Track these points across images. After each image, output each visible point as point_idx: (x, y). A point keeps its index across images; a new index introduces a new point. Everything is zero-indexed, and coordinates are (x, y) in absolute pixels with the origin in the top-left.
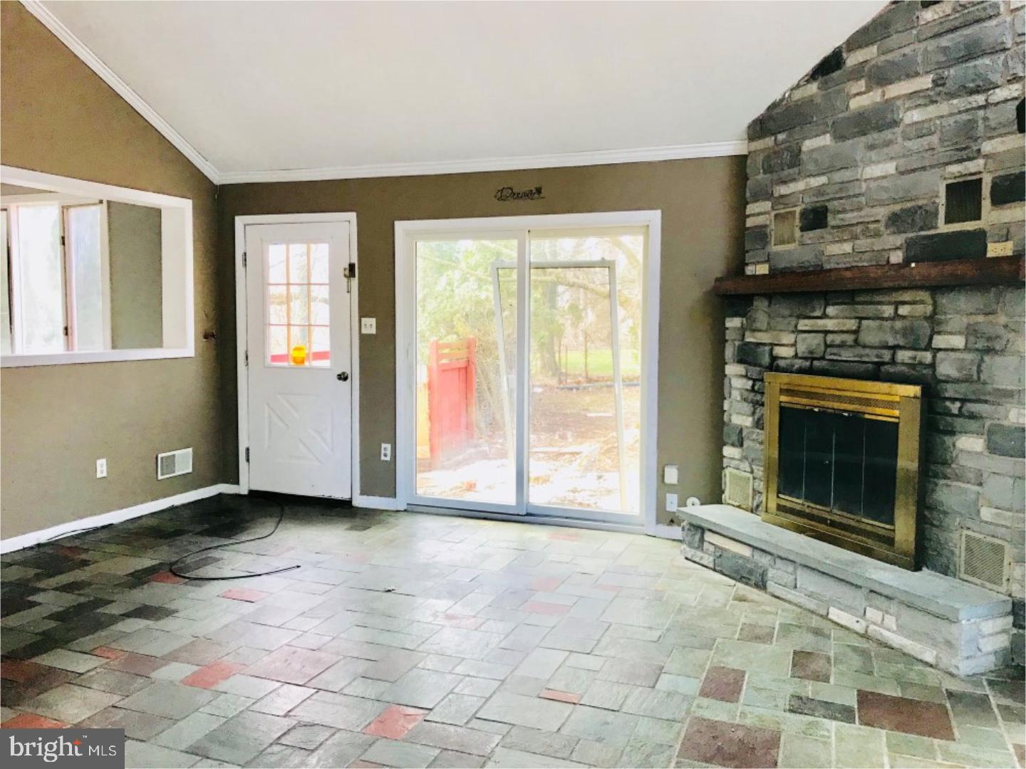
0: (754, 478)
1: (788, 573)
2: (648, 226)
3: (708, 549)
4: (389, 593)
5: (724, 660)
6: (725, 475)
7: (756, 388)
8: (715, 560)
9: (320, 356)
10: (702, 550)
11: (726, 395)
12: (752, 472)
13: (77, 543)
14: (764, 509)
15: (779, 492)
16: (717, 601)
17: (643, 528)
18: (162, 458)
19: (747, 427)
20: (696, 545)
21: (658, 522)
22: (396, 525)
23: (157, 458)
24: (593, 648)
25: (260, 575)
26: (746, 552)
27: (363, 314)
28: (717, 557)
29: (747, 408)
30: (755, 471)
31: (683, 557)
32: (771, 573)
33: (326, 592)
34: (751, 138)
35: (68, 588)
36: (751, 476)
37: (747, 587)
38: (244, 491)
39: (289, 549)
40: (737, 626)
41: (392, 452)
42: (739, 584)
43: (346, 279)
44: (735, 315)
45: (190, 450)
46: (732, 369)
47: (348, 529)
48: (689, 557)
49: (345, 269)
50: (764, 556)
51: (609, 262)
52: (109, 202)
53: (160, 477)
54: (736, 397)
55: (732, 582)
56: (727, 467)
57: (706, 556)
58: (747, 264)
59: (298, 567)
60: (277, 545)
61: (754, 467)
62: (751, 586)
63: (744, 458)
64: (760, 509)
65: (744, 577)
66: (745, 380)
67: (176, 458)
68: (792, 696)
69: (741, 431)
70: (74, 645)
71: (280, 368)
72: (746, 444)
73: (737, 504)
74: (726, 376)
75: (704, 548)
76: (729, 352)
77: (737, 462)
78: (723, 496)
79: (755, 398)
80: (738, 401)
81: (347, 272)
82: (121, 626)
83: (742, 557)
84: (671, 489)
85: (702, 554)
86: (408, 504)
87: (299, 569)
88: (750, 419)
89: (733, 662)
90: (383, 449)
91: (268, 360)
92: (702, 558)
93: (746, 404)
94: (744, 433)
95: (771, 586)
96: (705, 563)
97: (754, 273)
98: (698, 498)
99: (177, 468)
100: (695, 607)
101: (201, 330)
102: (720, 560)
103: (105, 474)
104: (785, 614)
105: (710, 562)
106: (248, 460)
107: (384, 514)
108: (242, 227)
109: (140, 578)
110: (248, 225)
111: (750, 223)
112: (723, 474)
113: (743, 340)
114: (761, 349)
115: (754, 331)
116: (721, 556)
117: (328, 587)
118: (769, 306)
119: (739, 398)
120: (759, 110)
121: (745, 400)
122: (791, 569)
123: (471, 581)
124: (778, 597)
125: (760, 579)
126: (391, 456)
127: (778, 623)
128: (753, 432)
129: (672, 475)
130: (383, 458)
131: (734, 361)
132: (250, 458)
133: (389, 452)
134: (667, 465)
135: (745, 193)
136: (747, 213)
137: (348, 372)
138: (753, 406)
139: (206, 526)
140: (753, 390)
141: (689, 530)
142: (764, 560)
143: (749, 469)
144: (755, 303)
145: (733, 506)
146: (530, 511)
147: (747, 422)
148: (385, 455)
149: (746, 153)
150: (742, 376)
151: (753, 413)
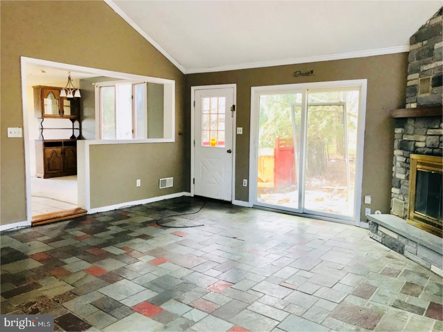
0: (405, 203)
1: (414, 247)
2: (361, 86)
3: (379, 234)
4: (235, 239)
5: (370, 281)
6: (392, 201)
7: (407, 161)
8: (382, 239)
9: (221, 143)
10: (377, 234)
11: (394, 164)
12: (404, 200)
13: (128, 210)
14: (408, 218)
15: (415, 210)
16: (377, 256)
17: (354, 223)
18: (161, 180)
19: (403, 179)
20: (374, 231)
21: (361, 220)
22: (247, 213)
23: (159, 180)
24: (311, 269)
25: (188, 227)
26: (395, 236)
27: (238, 125)
28: (383, 238)
29: (403, 170)
30: (405, 200)
31: (369, 237)
32: (406, 247)
33: (210, 236)
34: (411, 44)
35: (120, 226)
36: (403, 202)
37: (395, 252)
38: (192, 196)
39: (203, 218)
40: (382, 268)
41: (247, 183)
42: (392, 251)
43: (231, 112)
44: (399, 127)
45: (172, 178)
46: (397, 152)
47: (227, 213)
48: (371, 237)
49: (231, 108)
50: (403, 239)
51: (343, 103)
52: (147, 83)
53: (160, 188)
54: (398, 165)
55: (389, 249)
56: (393, 197)
57: (379, 237)
58: (407, 103)
59: (203, 225)
60: (198, 217)
61: (405, 198)
62: (396, 251)
63: (401, 194)
64: (407, 218)
65: (394, 248)
66: (402, 158)
67: (167, 180)
68: (396, 300)
69: (400, 180)
70: (117, 245)
71: (207, 147)
72: (402, 187)
73: (397, 215)
74: (394, 155)
75: (378, 233)
76: (396, 144)
77: (397, 195)
78: (391, 211)
79: (407, 166)
80: (399, 167)
81: (232, 109)
82: (134, 241)
83: (394, 238)
84: (368, 206)
85: (377, 236)
86: (253, 205)
87: (203, 226)
88: (404, 176)
89: (373, 283)
90: (244, 182)
91: (202, 144)
92: (376, 238)
93: (402, 169)
94: (401, 182)
95: (406, 252)
96: (378, 240)
97: (410, 107)
98: (380, 211)
99: (167, 185)
100: (365, 258)
101: (178, 131)
102: (384, 239)
103: (139, 185)
104: (409, 266)
105: (380, 240)
106: (194, 183)
107: (244, 208)
108: (194, 91)
109: (145, 224)
110: (196, 90)
111: (409, 84)
112: (391, 200)
113: (402, 139)
114: (410, 143)
115: (408, 134)
116: (385, 237)
117: (211, 234)
118: (415, 123)
119: (399, 166)
120: (415, 30)
121: (402, 167)
122: (415, 245)
123: (269, 237)
124: (408, 258)
125: (401, 249)
126: (247, 184)
127: (404, 269)
128: (405, 182)
129: (368, 200)
130: (244, 185)
131: (398, 149)
132: (195, 182)
133: (246, 183)
134: (367, 195)
135: (407, 70)
136: (408, 79)
137: (231, 149)
138: (406, 170)
139: (175, 208)
140: (406, 162)
141: (372, 224)
142: (403, 241)
143: (402, 199)
144: (408, 122)
145: (395, 215)
146: (304, 212)
147: (403, 177)
148: (245, 184)
149: (409, 51)
150: (401, 156)
151: (406, 173)
